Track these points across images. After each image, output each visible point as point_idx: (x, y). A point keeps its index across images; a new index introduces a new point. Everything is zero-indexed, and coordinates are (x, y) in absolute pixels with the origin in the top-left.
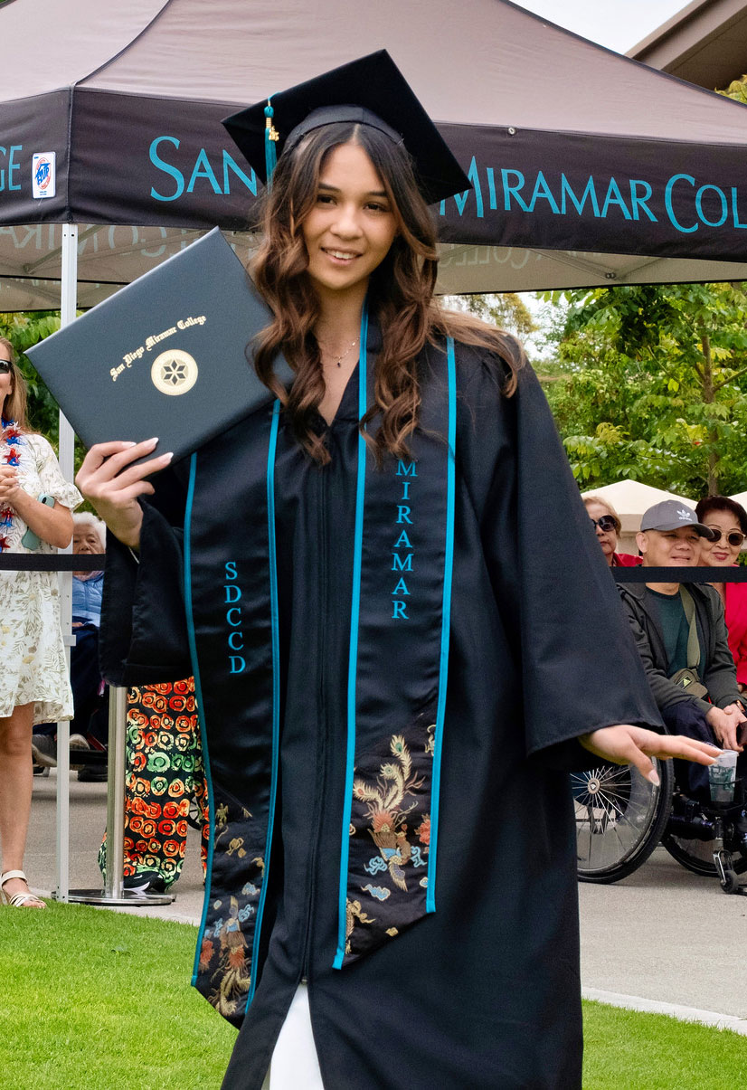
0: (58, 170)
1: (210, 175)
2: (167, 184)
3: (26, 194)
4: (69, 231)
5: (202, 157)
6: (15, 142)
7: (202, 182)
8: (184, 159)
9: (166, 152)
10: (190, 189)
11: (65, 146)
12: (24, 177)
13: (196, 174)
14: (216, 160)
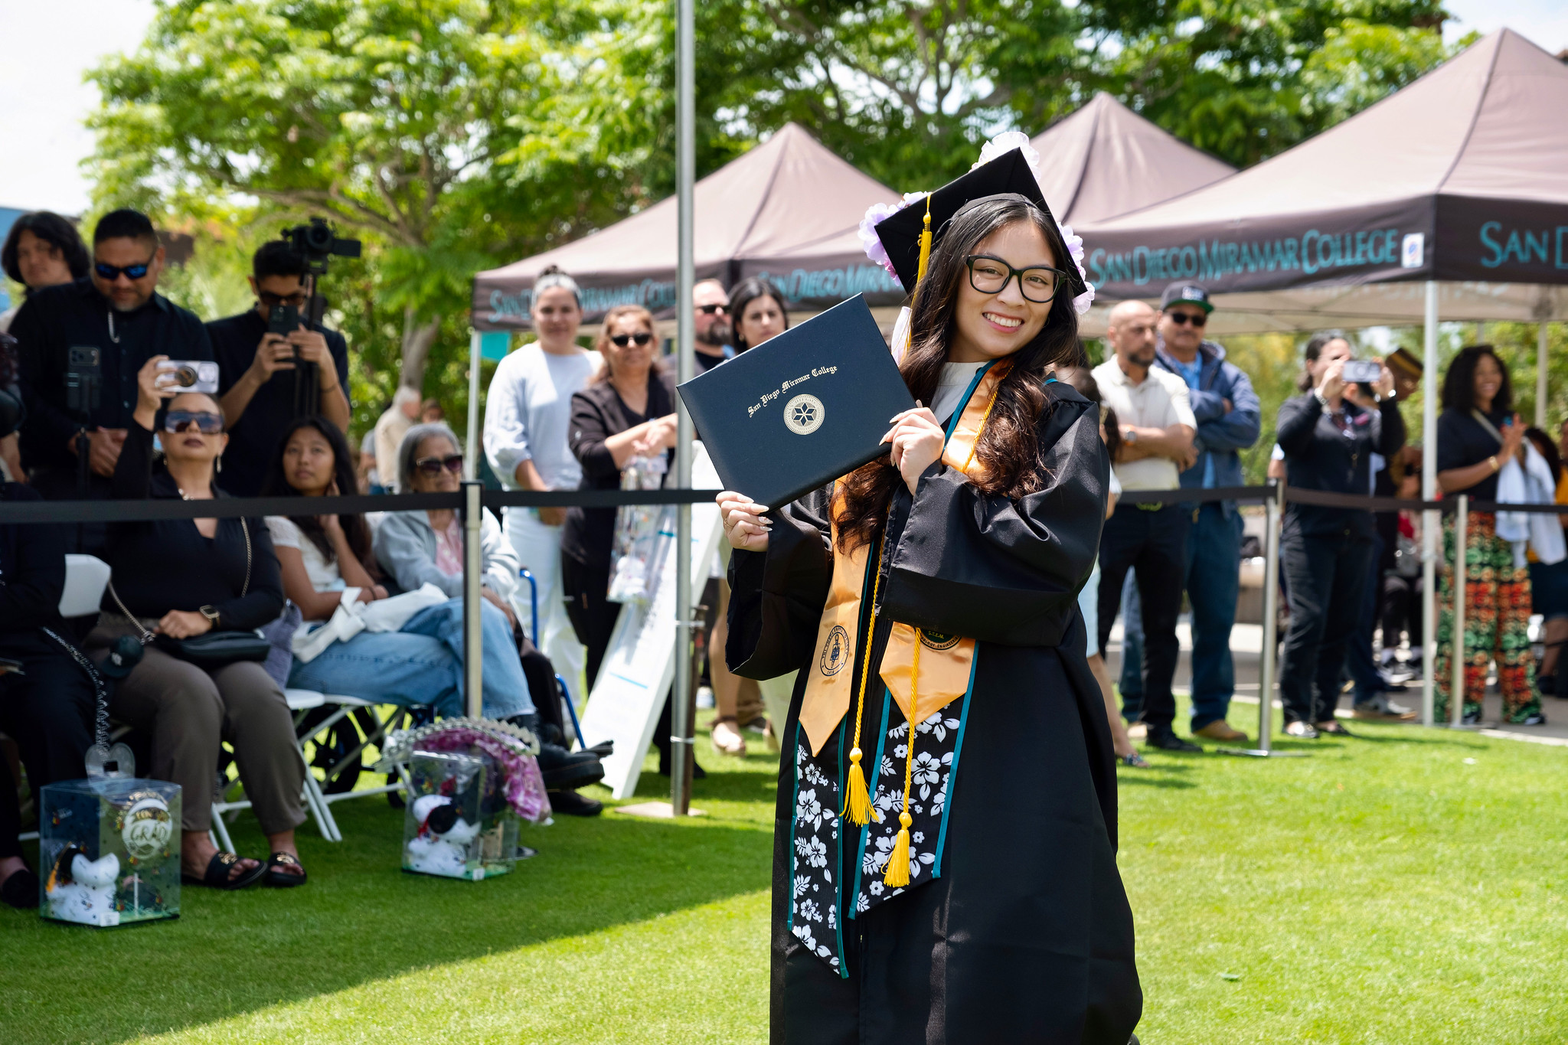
0: (1426, 245)
1: (1517, 247)
2: (1491, 255)
3: (1398, 263)
4: (1431, 288)
5: (1514, 237)
6: (1391, 227)
7: (1513, 255)
8: (1502, 238)
9: (1492, 234)
10: (1506, 257)
11: (1431, 231)
12: (1398, 252)
13: (1509, 248)
14: (1522, 239)
